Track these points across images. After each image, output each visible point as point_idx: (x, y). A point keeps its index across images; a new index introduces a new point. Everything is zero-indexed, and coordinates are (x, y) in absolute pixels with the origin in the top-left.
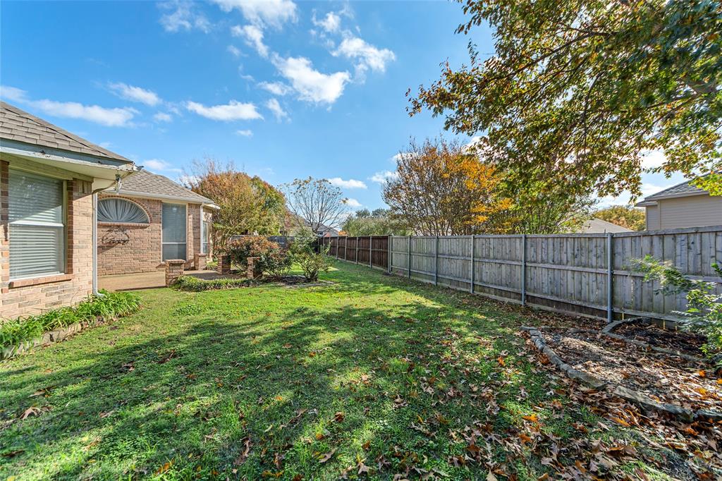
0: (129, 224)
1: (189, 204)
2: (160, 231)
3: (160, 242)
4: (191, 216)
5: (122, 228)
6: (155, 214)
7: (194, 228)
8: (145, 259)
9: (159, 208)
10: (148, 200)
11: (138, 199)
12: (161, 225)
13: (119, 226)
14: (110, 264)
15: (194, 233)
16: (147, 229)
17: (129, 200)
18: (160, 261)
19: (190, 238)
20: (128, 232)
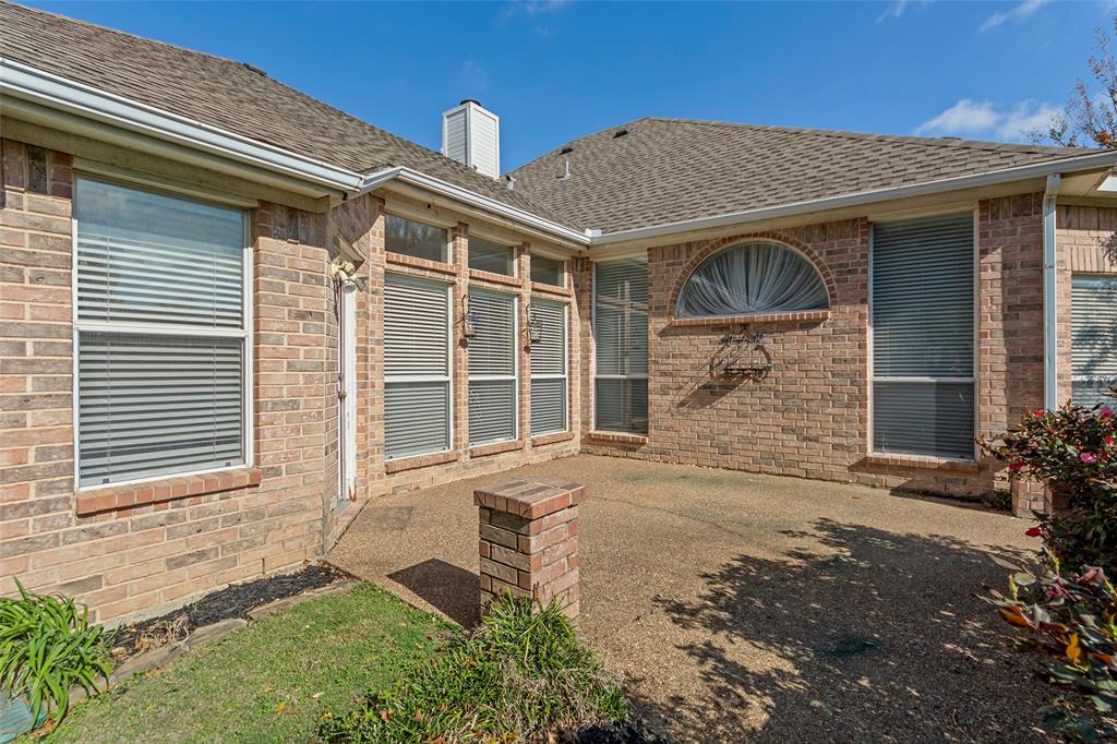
0: (776, 315)
1: (984, 204)
2: (863, 332)
3: (863, 374)
4: (995, 257)
5: (750, 331)
6: (845, 271)
7: (1010, 311)
8: (813, 433)
9: (859, 248)
10: (823, 227)
11: (795, 230)
12: (867, 310)
13: (745, 326)
14: (726, 438)
15: (1008, 333)
16: (819, 330)
17: (774, 242)
18: (863, 448)
19: (987, 359)
20: (767, 341)
